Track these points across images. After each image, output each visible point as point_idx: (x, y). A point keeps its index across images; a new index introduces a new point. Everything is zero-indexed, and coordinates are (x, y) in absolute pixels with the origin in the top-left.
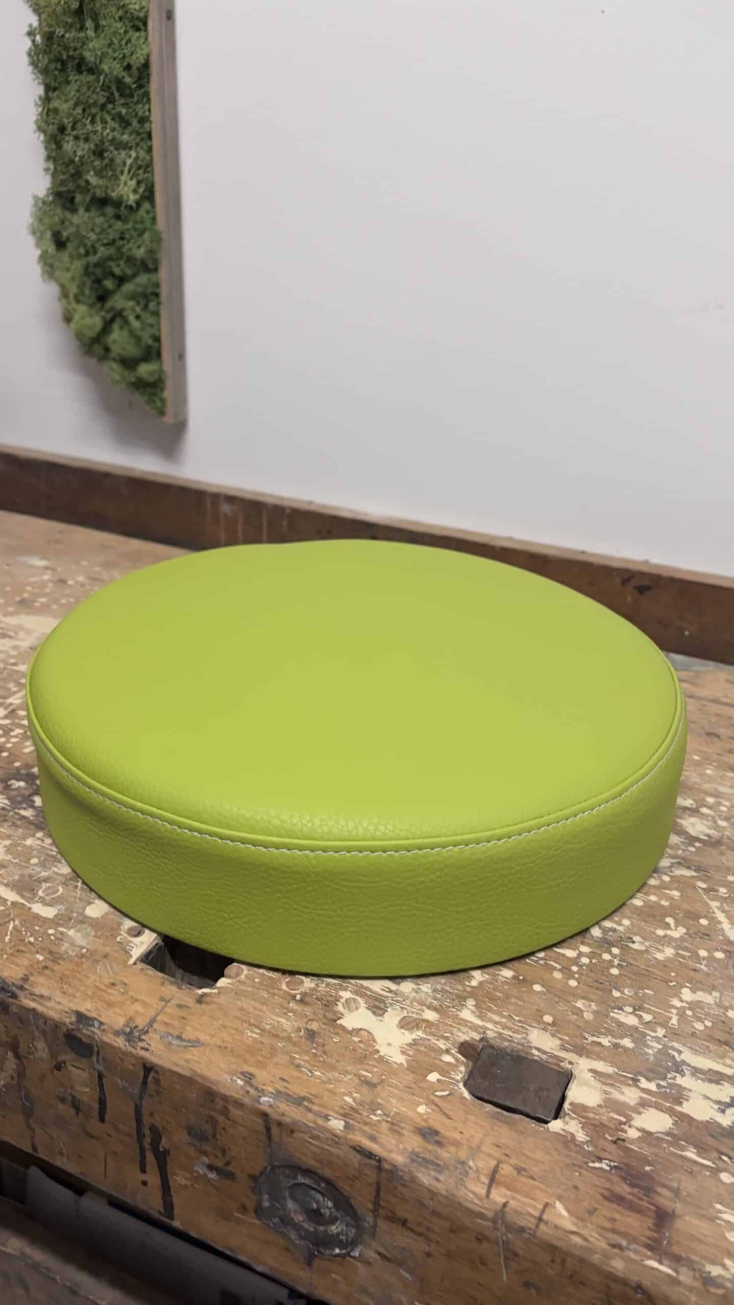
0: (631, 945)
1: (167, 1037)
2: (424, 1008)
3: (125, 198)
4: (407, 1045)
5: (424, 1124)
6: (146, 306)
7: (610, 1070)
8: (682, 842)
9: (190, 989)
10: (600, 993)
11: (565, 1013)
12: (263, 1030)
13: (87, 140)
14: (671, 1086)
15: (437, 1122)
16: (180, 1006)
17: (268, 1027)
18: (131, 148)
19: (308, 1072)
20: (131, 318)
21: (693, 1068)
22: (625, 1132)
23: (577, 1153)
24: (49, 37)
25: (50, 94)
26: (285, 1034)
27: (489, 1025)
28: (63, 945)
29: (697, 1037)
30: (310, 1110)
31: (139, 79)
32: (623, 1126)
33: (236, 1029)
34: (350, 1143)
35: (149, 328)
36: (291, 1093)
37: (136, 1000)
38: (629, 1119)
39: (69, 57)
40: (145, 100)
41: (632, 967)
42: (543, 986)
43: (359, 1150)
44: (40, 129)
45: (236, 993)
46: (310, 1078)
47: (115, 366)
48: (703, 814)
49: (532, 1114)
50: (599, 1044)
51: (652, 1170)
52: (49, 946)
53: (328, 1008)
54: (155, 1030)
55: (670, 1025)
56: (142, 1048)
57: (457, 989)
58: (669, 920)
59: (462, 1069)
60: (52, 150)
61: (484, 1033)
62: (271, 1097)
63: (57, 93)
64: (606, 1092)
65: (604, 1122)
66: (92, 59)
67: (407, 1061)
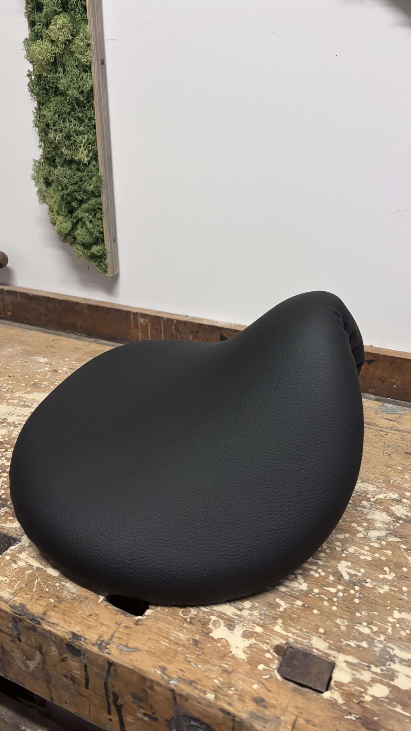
0: (365, 584)
1: (120, 646)
2: (255, 625)
3: (82, 160)
4: (247, 647)
5: (256, 695)
6: (95, 215)
7: (355, 661)
8: (392, 521)
9: (131, 616)
10: (349, 614)
11: (330, 626)
12: (170, 640)
13: (61, 131)
14: (389, 670)
15: (264, 694)
16: (126, 627)
17: (173, 638)
18: (85, 134)
19: (195, 666)
20: (87, 222)
21: (400, 658)
22: (363, 697)
23: (339, 710)
24: (39, 77)
25: (41, 106)
26: (181, 643)
27: (290, 635)
28: (64, 592)
29: (402, 640)
30: (196, 688)
31: (88, 97)
32: (362, 694)
33: (156, 640)
34: (218, 707)
35: (97, 227)
36: (186, 678)
37: (103, 624)
38: (366, 690)
39: (50, 87)
40: (91, 109)
41: (366, 598)
42: (318, 610)
43: (223, 710)
44: (36, 126)
45: (156, 618)
46: (196, 669)
47: (79, 247)
48: (404, 503)
49: (314, 688)
50: (349, 645)
51: (378, 720)
52: (56, 593)
53: (204, 626)
54: (114, 642)
55: (387, 633)
56: (107, 653)
57: (272, 613)
58: (386, 569)
59: (276, 662)
60: (43, 136)
61: (287, 639)
62: (175, 681)
63: (44, 106)
64: (353, 674)
65: (354, 692)
66: (63, 89)
67: (247, 658)
